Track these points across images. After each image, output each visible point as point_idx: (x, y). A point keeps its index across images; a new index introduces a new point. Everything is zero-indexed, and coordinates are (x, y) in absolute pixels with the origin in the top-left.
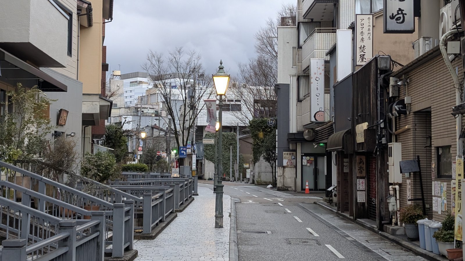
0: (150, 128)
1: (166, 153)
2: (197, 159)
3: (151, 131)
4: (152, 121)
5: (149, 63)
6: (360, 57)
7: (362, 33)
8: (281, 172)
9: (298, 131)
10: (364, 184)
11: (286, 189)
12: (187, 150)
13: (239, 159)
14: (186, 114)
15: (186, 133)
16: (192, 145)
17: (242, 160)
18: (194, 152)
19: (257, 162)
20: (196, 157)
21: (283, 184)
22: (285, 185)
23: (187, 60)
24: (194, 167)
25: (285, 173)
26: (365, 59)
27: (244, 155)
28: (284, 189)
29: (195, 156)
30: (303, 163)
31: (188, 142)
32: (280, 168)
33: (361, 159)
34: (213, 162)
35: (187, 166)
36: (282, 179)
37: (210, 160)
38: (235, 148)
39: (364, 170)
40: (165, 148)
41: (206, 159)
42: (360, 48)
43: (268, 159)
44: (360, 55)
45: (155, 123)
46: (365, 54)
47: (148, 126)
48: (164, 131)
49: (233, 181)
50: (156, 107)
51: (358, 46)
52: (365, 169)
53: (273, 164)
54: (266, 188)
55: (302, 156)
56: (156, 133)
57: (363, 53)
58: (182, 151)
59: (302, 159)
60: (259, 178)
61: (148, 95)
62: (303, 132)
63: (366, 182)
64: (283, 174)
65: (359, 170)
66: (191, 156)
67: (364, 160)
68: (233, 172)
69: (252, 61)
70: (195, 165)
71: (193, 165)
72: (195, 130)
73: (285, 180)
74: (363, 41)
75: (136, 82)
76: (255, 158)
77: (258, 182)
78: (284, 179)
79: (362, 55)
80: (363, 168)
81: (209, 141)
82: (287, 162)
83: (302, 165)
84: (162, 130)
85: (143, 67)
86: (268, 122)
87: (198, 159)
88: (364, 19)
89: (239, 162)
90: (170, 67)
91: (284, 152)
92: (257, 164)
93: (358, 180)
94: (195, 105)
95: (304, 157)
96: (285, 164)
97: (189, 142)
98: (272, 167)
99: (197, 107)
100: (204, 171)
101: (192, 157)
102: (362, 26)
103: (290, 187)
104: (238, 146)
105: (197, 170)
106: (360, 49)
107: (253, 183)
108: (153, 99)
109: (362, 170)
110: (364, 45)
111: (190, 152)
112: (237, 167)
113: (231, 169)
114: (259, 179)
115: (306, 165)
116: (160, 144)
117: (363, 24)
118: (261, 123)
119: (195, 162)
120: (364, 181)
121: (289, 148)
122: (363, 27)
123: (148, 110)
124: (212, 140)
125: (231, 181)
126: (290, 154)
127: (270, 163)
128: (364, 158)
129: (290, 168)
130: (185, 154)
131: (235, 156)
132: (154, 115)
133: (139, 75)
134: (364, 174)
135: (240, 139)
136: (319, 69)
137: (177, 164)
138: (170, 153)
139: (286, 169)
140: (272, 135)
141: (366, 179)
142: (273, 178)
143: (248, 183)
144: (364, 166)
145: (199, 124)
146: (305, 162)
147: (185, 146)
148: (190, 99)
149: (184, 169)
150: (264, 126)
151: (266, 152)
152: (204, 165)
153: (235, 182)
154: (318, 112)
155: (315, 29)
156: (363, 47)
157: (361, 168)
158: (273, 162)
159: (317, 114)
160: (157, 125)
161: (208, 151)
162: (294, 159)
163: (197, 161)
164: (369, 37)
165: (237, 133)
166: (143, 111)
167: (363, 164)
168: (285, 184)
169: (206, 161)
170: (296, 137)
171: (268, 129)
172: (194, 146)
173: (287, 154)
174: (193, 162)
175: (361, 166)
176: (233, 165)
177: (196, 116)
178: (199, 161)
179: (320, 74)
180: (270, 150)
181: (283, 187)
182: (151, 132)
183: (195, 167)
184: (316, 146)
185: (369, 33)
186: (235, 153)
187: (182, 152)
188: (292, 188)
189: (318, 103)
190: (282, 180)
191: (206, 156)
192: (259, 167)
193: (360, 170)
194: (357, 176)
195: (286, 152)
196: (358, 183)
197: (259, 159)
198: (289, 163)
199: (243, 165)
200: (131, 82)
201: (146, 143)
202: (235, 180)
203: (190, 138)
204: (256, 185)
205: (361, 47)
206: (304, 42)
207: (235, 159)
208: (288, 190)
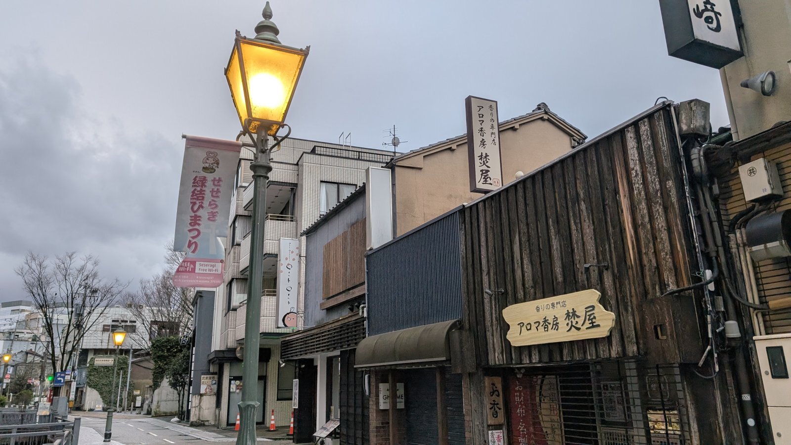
0: (24, 353)
1: (40, 380)
2: (77, 386)
3: (25, 356)
4: (28, 345)
5: (27, 267)
6: (482, 175)
7: (482, 130)
8: (197, 401)
9: (228, 347)
10: (502, 440)
11: (201, 424)
12: (66, 376)
13: (129, 386)
14: (70, 331)
15: (66, 357)
16: (73, 370)
17: (133, 386)
18: (74, 378)
19: (157, 389)
20: (77, 384)
21: (199, 417)
22: (201, 419)
23: (79, 267)
24: (72, 397)
25: (202, 404)
26: (490, 179)
27: (135, 381)
28: (200, 424)
29: (75, 383)
30: (231, 389)
31: (68, 367)
32: (196, 397)
33: (493, 384)
34: (97, 390)
35: (63, 396)
36: (198, 410)
37: (93, 388)
38: (125, 373)
39: (500, 409)
40: (39, 375)
41: (88, 387)
42: (481, 157)
43: (174, 385)
44: (482, 171)
45: (31, 348)
46: (488, 169)
47: (22, 351)
48: (39, 356)
49: (121, 412)
50: (35, 332)
51: (477, 154)
52: (502, 407)
53: (180, 391)
54: (169, 421)
55: (230, 380)
56: (30, 358)
57: (484, 168)
58: (58, 377)
59: (230, 383)
60: (158, 408)
61: (27, 320)
62: (236, 349)
63: (505, 437)
64: (200, 403)
65: (491, 409)
66: (70, 383)
67: (499, 387)
68: (121, 400)
69: (155, 278)
70: (74, 394)
71: (71, 394)
72: (79, 352)
73: (201, 412)
74: (484, 145)
75: (18, 310)
76: (154, 385)
77: (156, 413)
78: (199, 411)
79: (484, 172)
80: (498, 404)
81: (105, 361)
82: (206, 389)
83: (229, 392)
84: (37, 355)
85: (18, 271)
86: (181, 340)
87: (79, 386)
88: (483, 107)
89: (129, 389)
90: (55, 274)
91: (202, 376)
92: (156, 391)
93: (490, 432)
94: (82, 324)
95: (232, 381)
96: (202, 391)
97: (70, 367)
98: (179, 394)
99: (84, 326)
100: (85, 400)
101: (70, 385)
102: (481, 119)
103: (208, 421)
104: (129, 371)
105: (75, 400)
106: (481, 159)
107: (149, 413)
108: (33, 324)
109: (497, 409)
110: (486, 154)
111: (69, 378)
112: (125, 395)
113: (119, 397)
114: (158, 410)
115: (234, 392)
116: (33, 371)
117: (483, 115)
118: (166, 342)
119: (75, 390)
120: (502, 435)
121: (209, 370)
122: (483, 121)
123: (25, 335)
124: (111, 359)
125: (118, 412)
126: (210, 378)
127: (177, 390)
128: (498, 382)
129: (209, 396)
130: (62, 381)
131: (124, 383)
132: (31, 340)
133: (22, 304)
134: (501, 419)
135: (133, 363)
136: (292, 252)
137: (50, 393)
138: (44, 380)
139: (204, 398)
140: (182, 355)
141: (504, 429)
142: (179, 408)
143: (140, 413)
144: (500, 400)
145: (84, 347)
146: (233, 388)
147: (63, 371)
148: (76, 317)
149: (58, 401)
150: (170, 346)
151: (173, 376)
152: (85, 393)
153: (123, 412)
154: (288, 314)
155: (268, 216)
156: (486, 157)
157: (494, 404)
158: (181, 388)
159: (287, 316)
160: (33, 350)
161: (92, 378)
162: (215, 384)
163: (77, 389)
164: (494, 140)
165: (129, 357)
166: (18, 336)
167: (498, 396)
168: (201, 417)
169: (89, 389)
170: (226, 356)
171: (174, 350)
172: (76, 372)
173: (207, 378)
174: (72, 390)
175: (494, 401)
176: (121, 393)
177: (83, 336)
178: (80, 389)
179: (294, 260)
180: (178, 374)
181: (198, 421)
182: (24, 358)
183: (74, 396)
184: (284, 364)
185: (492, 133)
186: (125, 378)
187: (59, 379)
188: (210, 422)
189: (288, 300)
190: (197, 413)
191: (89, 383)
192: (158, 394)
193: (493, 409)
194: (489, 423)
195: (205, 376)
196: (490, 439)
197: (160, 385)
198: (207, 390)
199: (133, 392)
200: (12, 311)
201: (16, 369)
202: (123, 410)
203: (71, 363)
204: (153, 417)
205: (482, 155)
206: (244, 237)
207: (125, 386)
208: (204, 425)
